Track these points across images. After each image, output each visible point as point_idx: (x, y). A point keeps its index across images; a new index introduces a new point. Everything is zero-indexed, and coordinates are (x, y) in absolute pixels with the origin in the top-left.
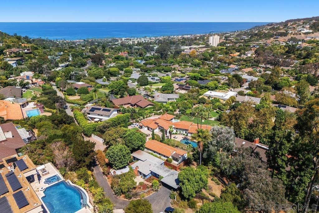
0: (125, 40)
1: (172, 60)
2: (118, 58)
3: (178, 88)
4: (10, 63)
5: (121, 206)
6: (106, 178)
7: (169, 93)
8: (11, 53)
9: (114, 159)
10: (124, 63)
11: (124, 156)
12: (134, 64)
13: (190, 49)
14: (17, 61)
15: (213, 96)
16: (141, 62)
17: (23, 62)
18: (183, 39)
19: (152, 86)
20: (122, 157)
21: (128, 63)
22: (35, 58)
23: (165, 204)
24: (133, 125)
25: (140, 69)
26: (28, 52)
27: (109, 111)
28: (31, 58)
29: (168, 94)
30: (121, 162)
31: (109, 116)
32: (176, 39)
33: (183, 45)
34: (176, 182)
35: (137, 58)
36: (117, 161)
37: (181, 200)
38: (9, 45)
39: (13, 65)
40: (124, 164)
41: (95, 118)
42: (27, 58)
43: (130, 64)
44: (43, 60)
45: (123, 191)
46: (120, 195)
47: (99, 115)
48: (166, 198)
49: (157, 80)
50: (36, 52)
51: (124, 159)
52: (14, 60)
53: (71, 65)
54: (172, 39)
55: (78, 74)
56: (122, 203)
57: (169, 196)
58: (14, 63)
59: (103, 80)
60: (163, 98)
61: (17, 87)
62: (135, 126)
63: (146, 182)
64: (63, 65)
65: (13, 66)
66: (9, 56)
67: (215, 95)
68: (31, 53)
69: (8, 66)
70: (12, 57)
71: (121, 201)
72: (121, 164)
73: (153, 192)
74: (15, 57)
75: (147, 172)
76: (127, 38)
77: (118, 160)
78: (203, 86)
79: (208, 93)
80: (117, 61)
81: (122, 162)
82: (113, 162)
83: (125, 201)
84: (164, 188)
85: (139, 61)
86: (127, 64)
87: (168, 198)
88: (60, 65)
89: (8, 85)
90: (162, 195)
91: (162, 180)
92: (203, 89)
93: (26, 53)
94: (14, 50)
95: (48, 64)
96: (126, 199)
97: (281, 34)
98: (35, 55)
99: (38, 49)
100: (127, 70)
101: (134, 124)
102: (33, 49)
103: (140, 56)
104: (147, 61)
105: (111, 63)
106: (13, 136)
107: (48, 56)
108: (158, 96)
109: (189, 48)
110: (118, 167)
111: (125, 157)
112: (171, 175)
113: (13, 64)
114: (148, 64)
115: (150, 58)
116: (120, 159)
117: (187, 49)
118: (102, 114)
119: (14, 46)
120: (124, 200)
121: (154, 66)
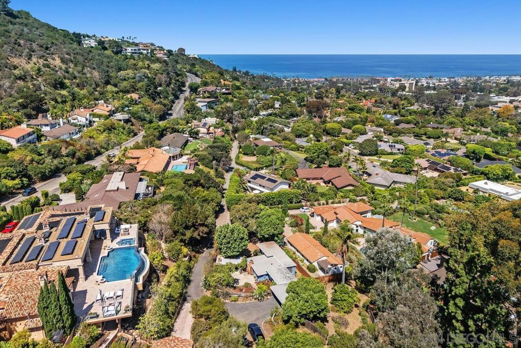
0: (392, 80)
1: (454, 119)
2: (354, 109)
3: (427, 166)
4: (199, 105)
7: (401, 173)
8: (205, 92)
10: (359, 117)
12: (375, 120)
13: (511, 102)
14: (209, 102)
15: (487, 189)
16: (391, 117)
17: (216, 105)
18: (508, 83)
19: (380, 157)
21: (366, 119)
22: (232, 101)
24: (303, 209)
25: (382, 130)
26: (228, 92)
27: (275, 181)
28: (227, 100)
29: (396, 174)
31: (272, 189)
32: (493, 83)
33: (500, 94)
35: (388, 111)
38: (206, 82)
39: (202, 108)
41: (255, 189)
42: (222, 100)
43: (369, 119)
44: (241, 104)
47: (260, 186)
48: (265, 313)
49: (399, 150)
50: (236, 92)
52: (205, 102)
53: (275, 114)
54: (485, 81)
55: (273, 128)
58: (205, 105)
59: (308, 140)
60: (385, 179)
61: (184, 135)
62: (304, 212)
63: (254, 286)
64: (265, 113)
65: (201, 110)
66: (201, 96)
67: (491, 190)
68: (229, 94)
69: (194, 109)
70: (204, 98)
73: (253, 300)
74: (208, 97)
76: (397, 78)
78: (478, 171)
79: (481, 184)
80: (351, 113)
85: (389, 116)
86: (364, 120)
87: (267, 314)
88: (261, 113)
89: (175, 132)
90: (262, 308)
91: (271, 287)
92: (478, 174)
93: (224, 94)
94: (211, 88)
95: (246, 110)
98: (235, 97)
99: (240, 89)
100: (357, 129)
101: (305, 208)
102: (233, 89)
103: (394, 108)
104: (404, 117)
105: (340, 116)
106: (127, 188)
107: (249, 98)
108: (377, 174)
109: (508, 101)
113: (203, 106)
114: (403, 122)
115: (410, 113)
117: (504, 102)
118: (264, 185)
119: (212, 83)
121: (413, 126)
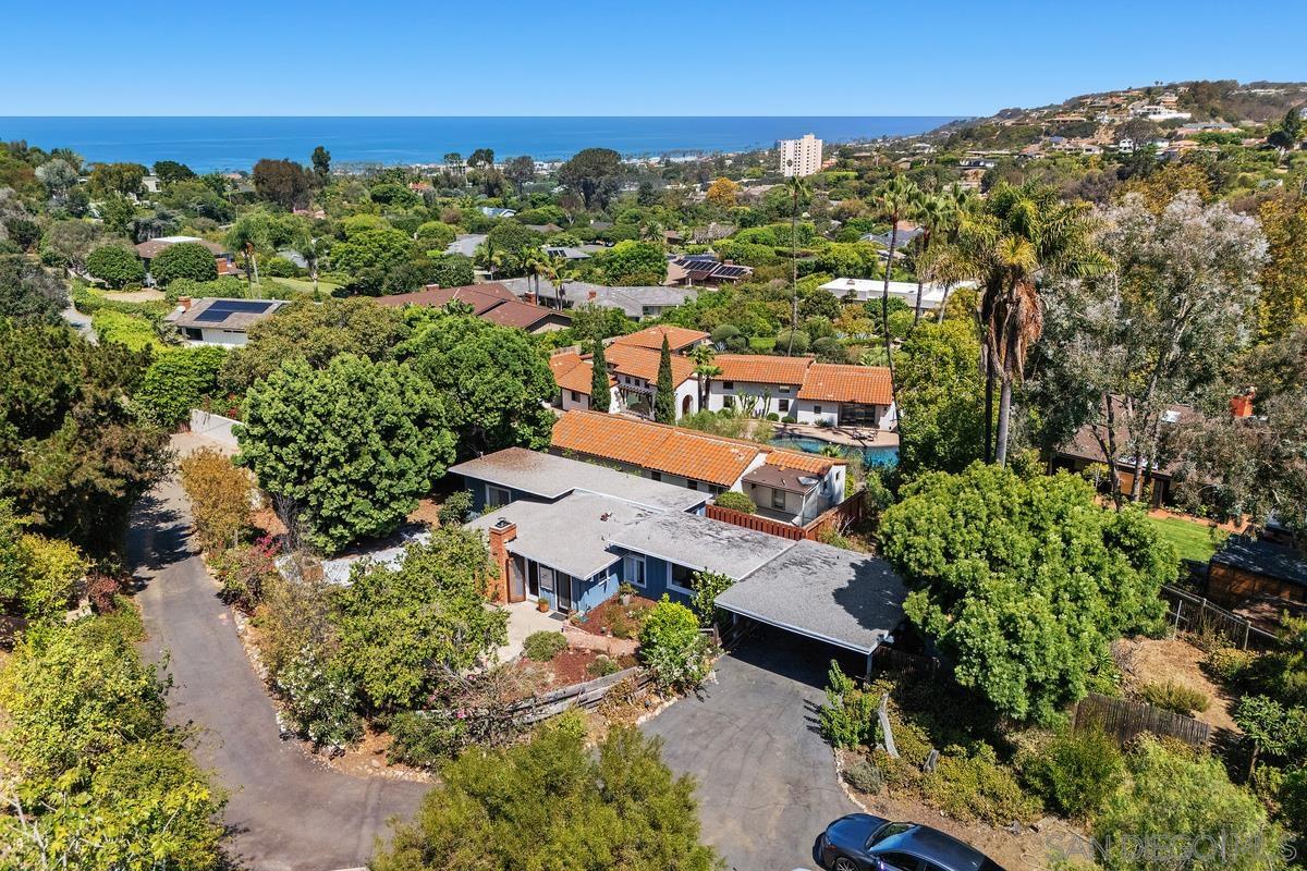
2: (390, 198)
3: (684, 276)
5: (351, 842)
6: (242, 622)
7: (649, 285)
9: (305, 456)
11: (389, 433)
15: (864, 292)
16: (495, 214)
20: (376, 441)
21: (436, 216)
23: (798, 789)
30: (365, 485)
34: (848, 610)
36: (333, 473)
37: (939, 743)
40: (393, 498)
43: (444, 216)
45: (377, 690)
46: (348, 736)
48: (781, 742)
49: (577, 260)
51: (390, 460)
56: (364, 805)
57: (802, 724)
63: (579, 638)
67: (872, 292)
71: (357, 792)
72: (362, 504)
73: (656, 700)
75: (586, 560)
77: (335, 464)
78: (806, 266)
79: (839, 284)
81: (374, 480)
82: (297, 482)
83: (398, 783)
84: (741, 670)
85: (487, 211)
86: (429, 219)
87: (804, 743)
90: (742, 723)
91: (722, 600)
95: (32, 199)
96: (412, 764)
97: (1070, 129)
100: (432, 232)
103: (490, 195)
108: (593, 294)
110: (339, 530)
111: (396, 444)
112: (784, 565)
115: (533, 204)
116: (353, 454)
120: (384, 783)
